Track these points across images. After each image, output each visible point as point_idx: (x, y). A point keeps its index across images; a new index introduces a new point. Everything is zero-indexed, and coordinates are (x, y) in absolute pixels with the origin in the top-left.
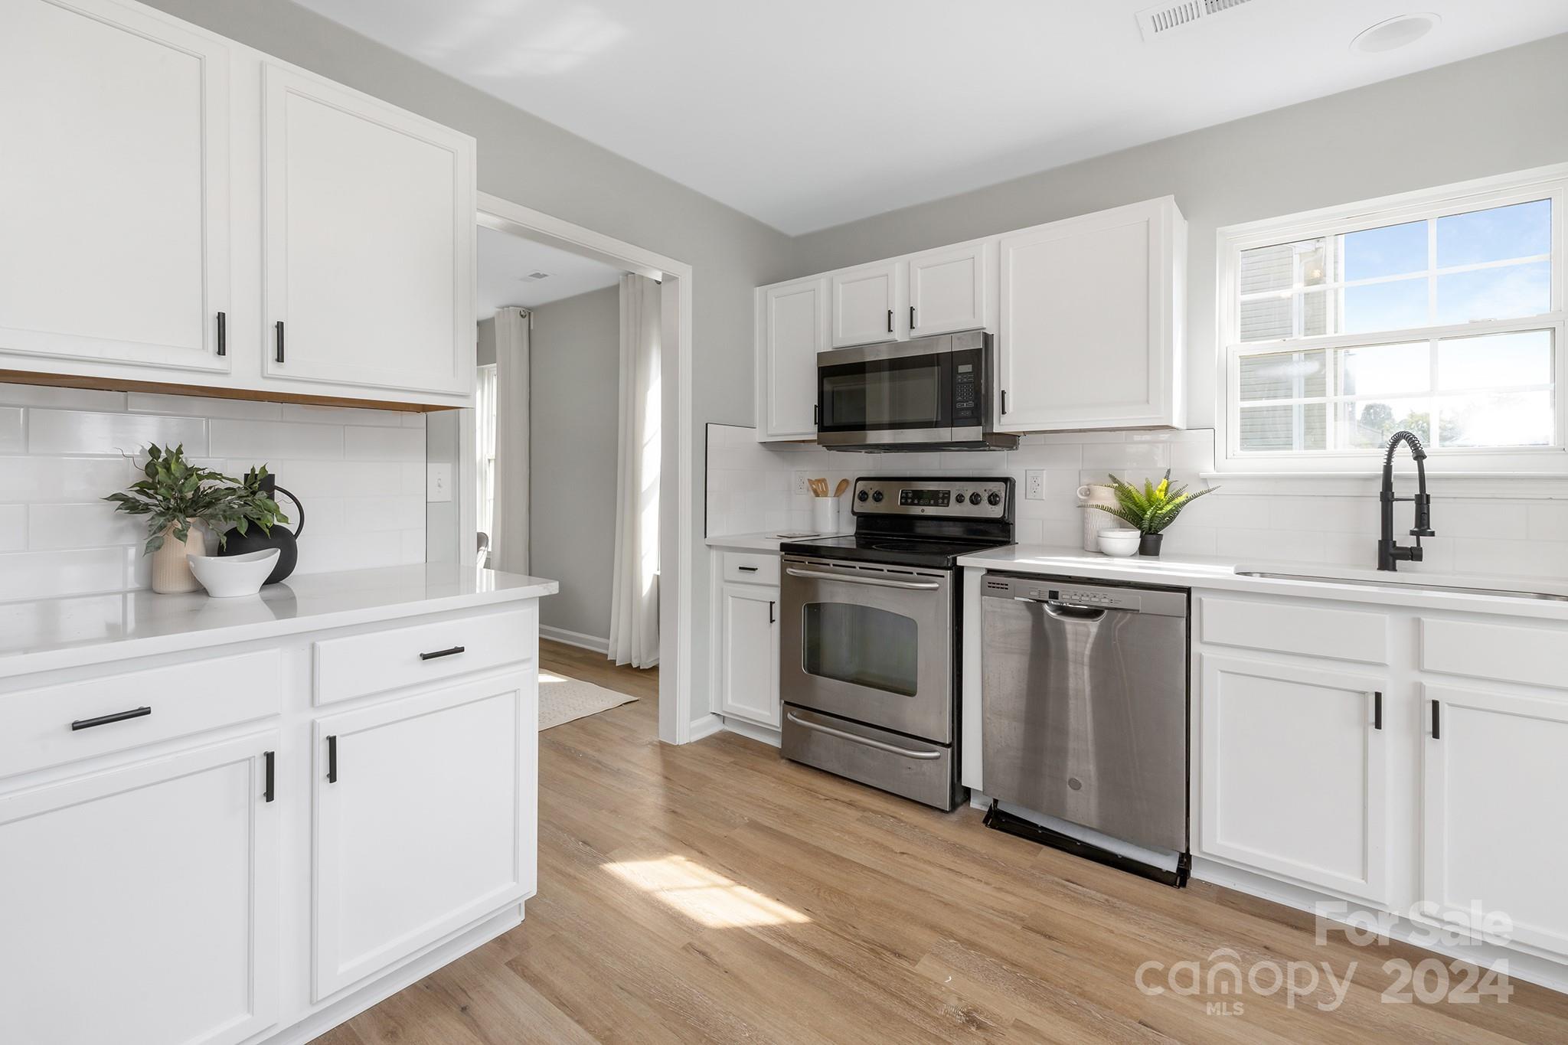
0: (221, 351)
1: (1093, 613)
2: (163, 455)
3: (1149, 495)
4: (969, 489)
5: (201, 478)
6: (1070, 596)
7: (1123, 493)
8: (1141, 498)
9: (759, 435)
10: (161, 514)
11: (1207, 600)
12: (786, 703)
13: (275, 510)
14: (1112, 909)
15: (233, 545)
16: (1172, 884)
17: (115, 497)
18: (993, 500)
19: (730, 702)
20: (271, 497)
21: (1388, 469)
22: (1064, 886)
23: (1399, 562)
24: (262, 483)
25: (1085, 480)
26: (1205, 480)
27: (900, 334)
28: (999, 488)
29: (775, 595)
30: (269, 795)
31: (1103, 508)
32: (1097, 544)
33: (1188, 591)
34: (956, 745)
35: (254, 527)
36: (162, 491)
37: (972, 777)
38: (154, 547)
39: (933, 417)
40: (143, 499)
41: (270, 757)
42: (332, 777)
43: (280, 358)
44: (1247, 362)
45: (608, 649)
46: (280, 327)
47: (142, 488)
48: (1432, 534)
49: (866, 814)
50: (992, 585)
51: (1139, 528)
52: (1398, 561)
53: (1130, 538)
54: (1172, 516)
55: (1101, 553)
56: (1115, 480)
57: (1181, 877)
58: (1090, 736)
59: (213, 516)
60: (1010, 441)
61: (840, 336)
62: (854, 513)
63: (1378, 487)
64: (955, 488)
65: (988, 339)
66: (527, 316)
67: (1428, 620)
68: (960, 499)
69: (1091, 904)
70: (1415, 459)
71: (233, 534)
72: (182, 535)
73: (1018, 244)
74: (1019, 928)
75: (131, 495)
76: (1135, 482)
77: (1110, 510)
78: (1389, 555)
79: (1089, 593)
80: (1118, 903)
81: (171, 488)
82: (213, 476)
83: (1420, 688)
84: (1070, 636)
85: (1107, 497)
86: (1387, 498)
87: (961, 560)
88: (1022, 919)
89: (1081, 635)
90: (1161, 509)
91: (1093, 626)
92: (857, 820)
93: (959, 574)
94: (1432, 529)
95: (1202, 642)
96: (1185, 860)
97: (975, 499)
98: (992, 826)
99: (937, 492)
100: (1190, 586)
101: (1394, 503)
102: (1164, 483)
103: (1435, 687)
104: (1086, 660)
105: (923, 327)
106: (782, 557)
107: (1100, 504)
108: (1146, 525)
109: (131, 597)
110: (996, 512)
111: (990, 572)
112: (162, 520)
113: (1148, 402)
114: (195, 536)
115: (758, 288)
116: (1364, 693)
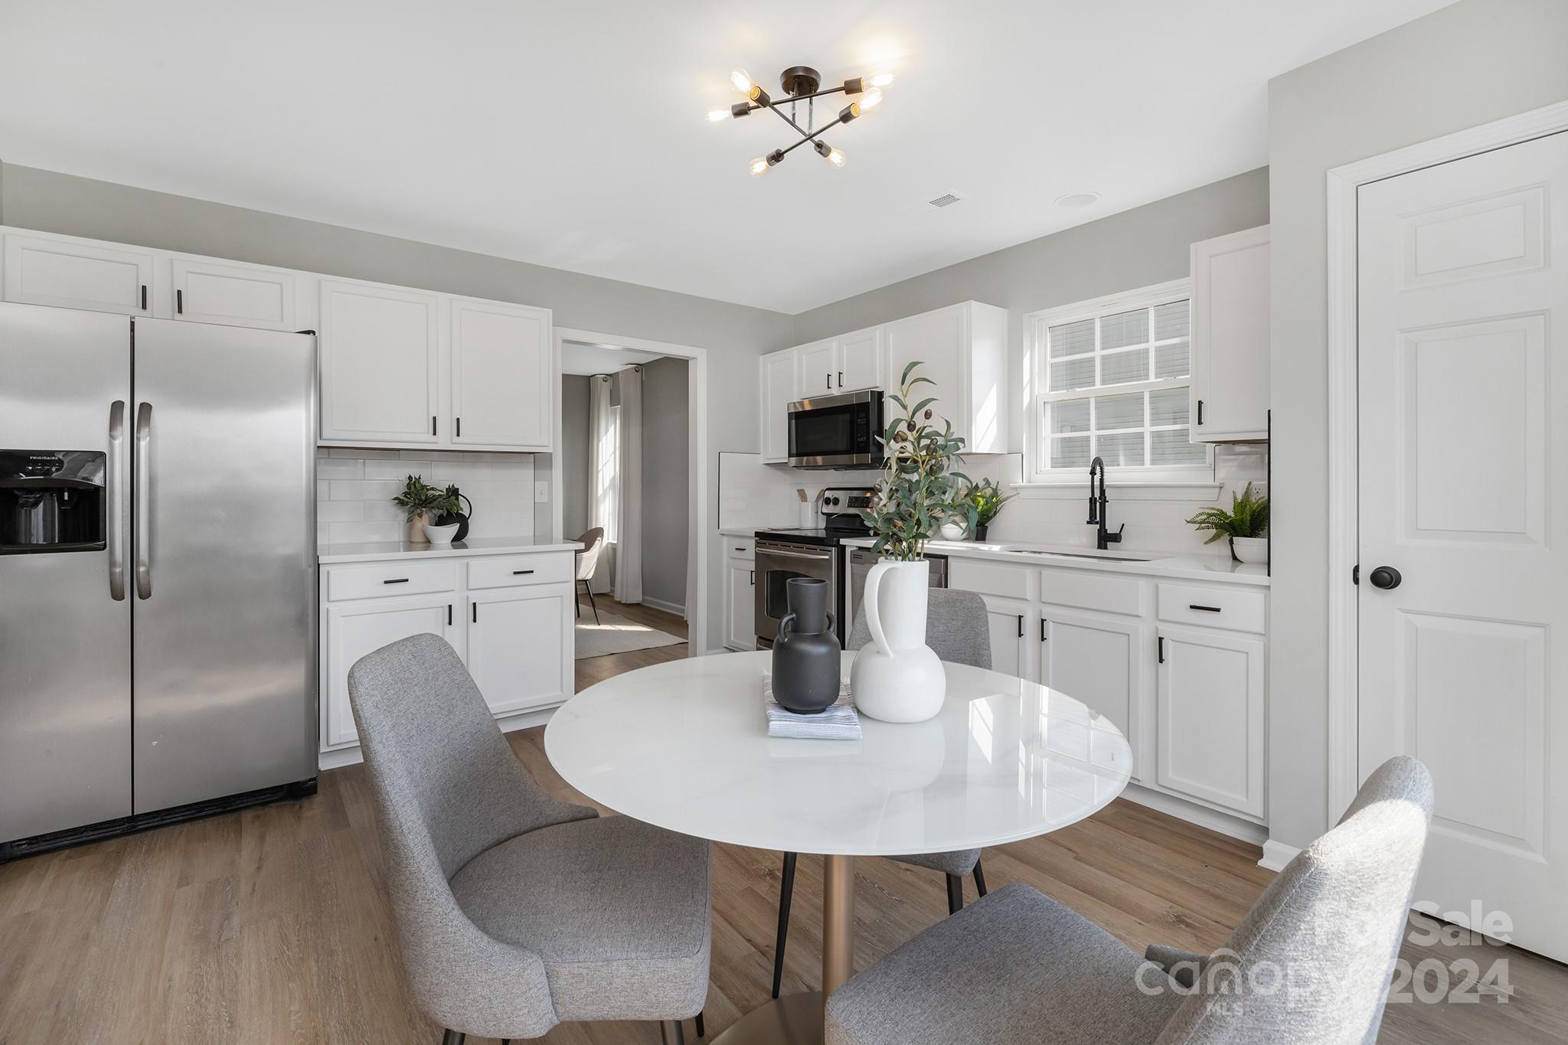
0: (435, 434)
2: (414, 480)
5: (428, 490)
9: (761, 459)
10: (412, 506)
12: (760, 637)
13: (458, 506)
15: (441, 521)
17: (396, 499)
19: (732, 638)
20: (457, 499)
24: (453, 492)
26: (1015, 489)
27: (835, 391)
29: (752, 566)
30: (450, 623)
33: (946, 557)
35: (449, 513)
36: (413, 496)
38: (410, 520)
39: (845, 447)
40: (406, 500)
41: (450, 606)
42: (475, 621)
43: (458, 435)
45: (684, 613)
46: (458, 419)
47: (405, 494)
59: (433, 508)
61: (804, 391)
62: (823, 513)
65: (879, 395)
66: (640, 372)
67: (1045, 572)
70: (1091, 474)
71: (441, 516)
72: (420, 516)
75: (402, 498)
78: (1104, 538)
81: (416, 495)
82: (432, 489)
83: (1040, 612)
87: (843, 541)
93: (842, 550)
100: (946, 554)
103: (1047, 612)
105: (845, 387)
106: (756, 541)
109: (401, 543)
112: (413, 508)
114: (425, 517)
115: (761, 357)
116: (1015, 617)
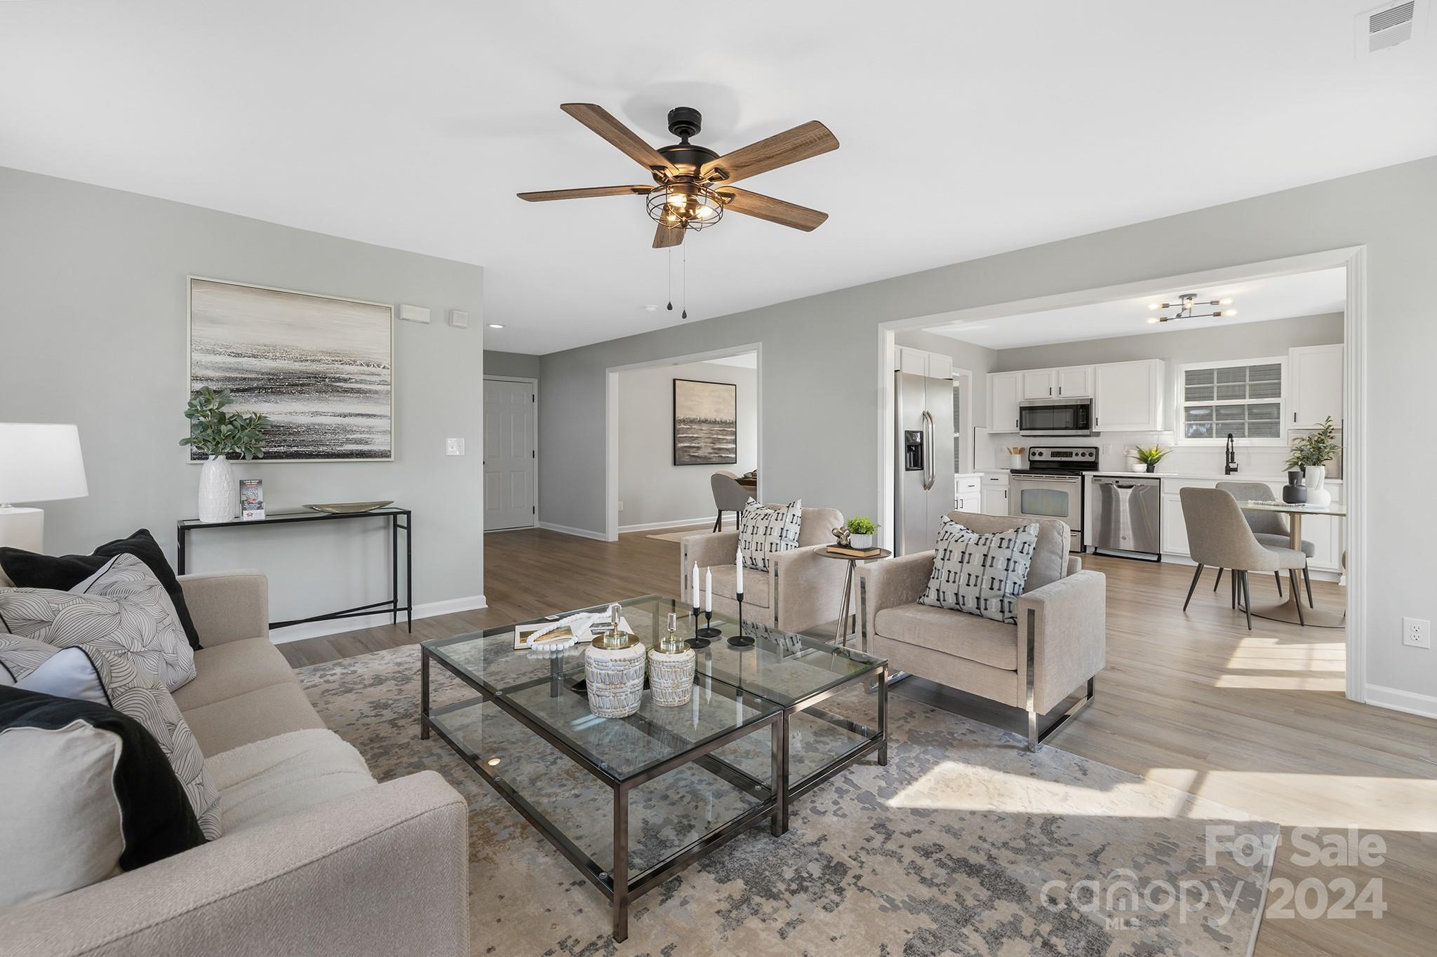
1: (1130, 487)
3: (1150, 452)
4: (1081, 451)
6: (1122, 482)
7: (1141, 452)
8: (1147, 454)
9: (988, 431)
11: (1166, 480)
16: (1155, 564)
18: (1091, 455)
23: (1231, 472)
25: (1127, 448)
26: (1170, 448)
27: (1055, 397)
28: (1094, 451)
29: (1007, 489)
31: (1133, 456)
32: (1132, 469)
33: (1160, 479)
34: (1082, 531)
37: (1088, 541)
39: (1071, 427)
44: (1187, 409)
50: (1095, 480)
51: (1146, 463)
53: (1144, 466)
54: (1158, 459)
56: (1138, 448)
57: (1158, 561)
58: (1129, 523)
60: (1098, 434)
61: (1029, 396)
62: (1029, 460)
64: (1074, 451)
65: (1091, 400)
68: (1077, 455)
73: (1104, 369)
76: (1145, 449)
77: (1136, 459)
78: (1229, 470)
79: (1129, 482)
84: (1120, 494)
85: (1135, 453)
87: (1084, 473)
89: (1125, 495)
91: (1130, 491)
93: (1083, 477)
94: (1235, 462)
95: (1164, 493)
96: (1159, 556)
97: (1083, 455)
98: (1095, 556)
99: (1067, 452)
100: (1162, 477)
102: (1155, 449)
104: (1127, 501)
105: (1065, 394)
106: (1010, 475)
108: (1149, 463)
110: (1092, 459)
111: (1094, 476)
113: (1148, 423)
115: (988, 374)
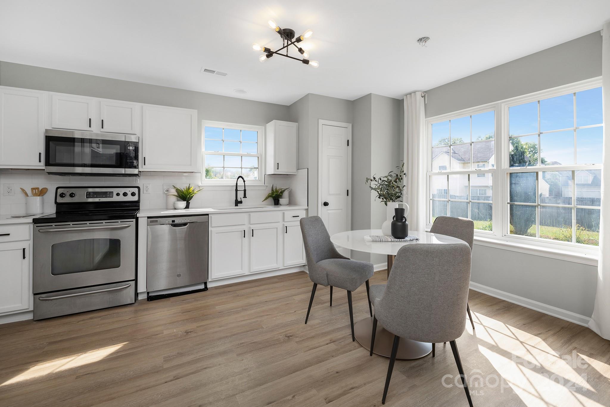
1: (185, 224)
4: (121, 191)
6: (178, 221)
7: (177, 190)
8: (183, 192)
11: (213, 216)
12: (35, 294)
14: (197, 300)
16: (205, 291)
18: (133, 194)
21: (237, 184)
22: (183, 302)
25: (166, 187)
26: (199, 187)
28: (136, 190)
31: (173, 195)
33: (208, 215)
34: (136, 280)
37: (141, 288)
48: (246, 197)
49: (101, 318)
50: (151, 222)
51: (185, 201)
52: (238, 204)
53: (183, 204)
55: (175, 209)
56: (174, 187)
57: (206, 289)
58: (184, 260)
61: (56, 123)
62: (56, 203)
63: (235, 188)
64: (115, 191)
67: (252, 214)
68: (118, 195)
69: (192, 302)
70: (243, 181)
74: (181, 314)
76: (180, 187)
77: (176, 196)
78: (237, 203)
79: (184, 219)
80: (197, 299)
83: (250, 227)
84: (178, 232)
85: (173, 192)
86: (237, 190)
88: (180, 312)
89: (181, 232)
90: (191, 195)
91: (186, 228)
92: (101, 320)
93: (137, 220)
94: (246, 196)
96: (206, 284)
97: (125, 195)
98: (151, 301)
99: (107, 192)
100: (208, 213)
101: (238, 191)
102: (187, 187)
103: (253, 227)
105: (108, 128)
106: (33, 225)
107: (172, 194)
110: (135, 198)
111: (149, 218)
113: (191, 165)
116: (241, 231)
